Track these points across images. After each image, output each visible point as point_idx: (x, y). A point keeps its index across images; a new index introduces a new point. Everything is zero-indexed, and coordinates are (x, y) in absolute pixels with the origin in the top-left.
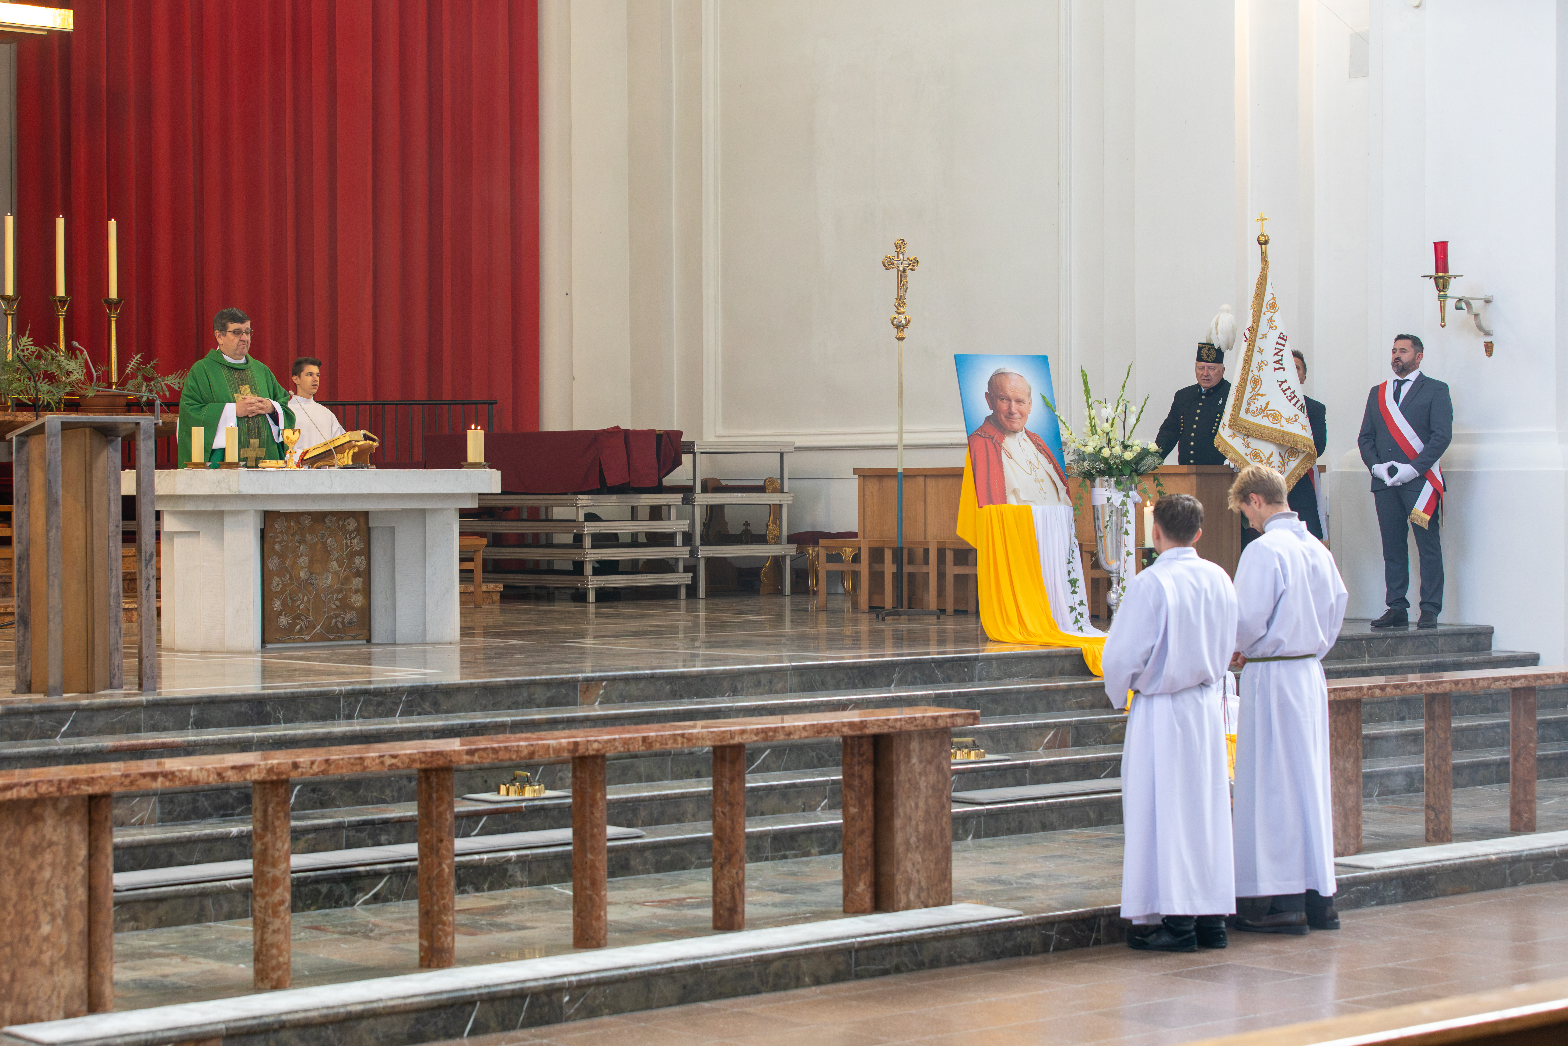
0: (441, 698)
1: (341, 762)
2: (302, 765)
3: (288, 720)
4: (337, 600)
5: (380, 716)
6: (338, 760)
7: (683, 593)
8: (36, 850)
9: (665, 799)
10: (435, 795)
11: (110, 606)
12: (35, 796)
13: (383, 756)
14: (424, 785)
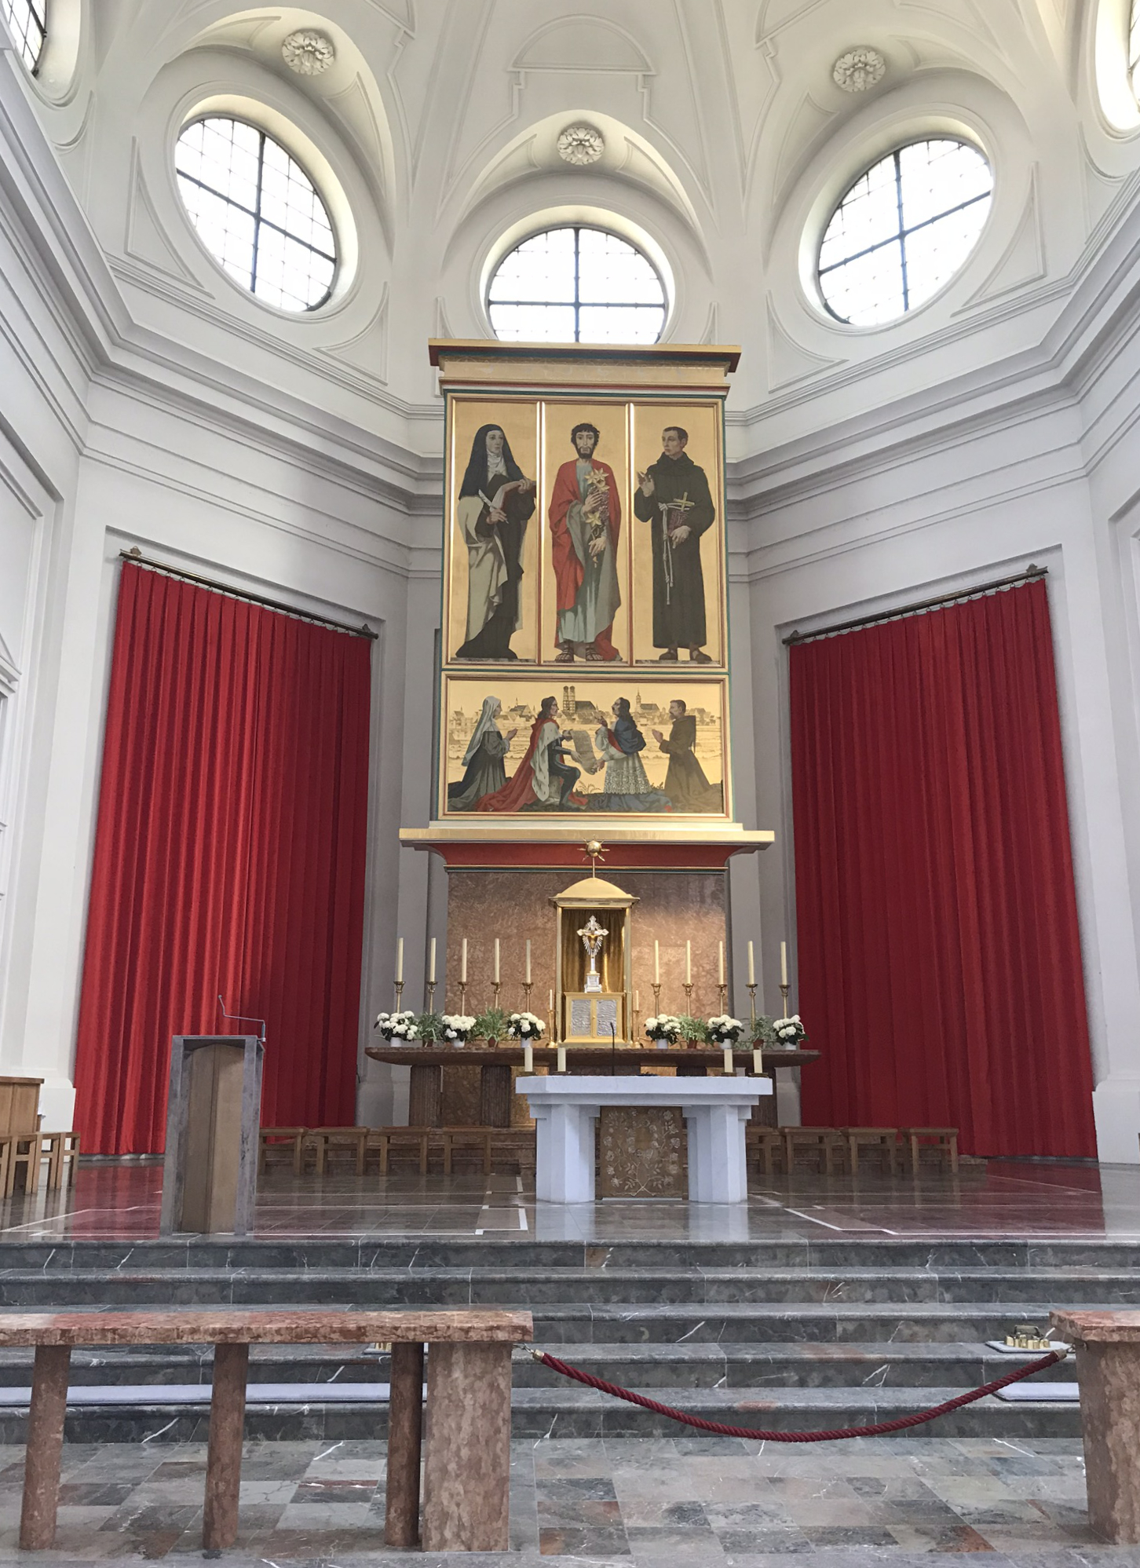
0: (452, 1256)
4: (658, 1168)
5: (395, 1266)
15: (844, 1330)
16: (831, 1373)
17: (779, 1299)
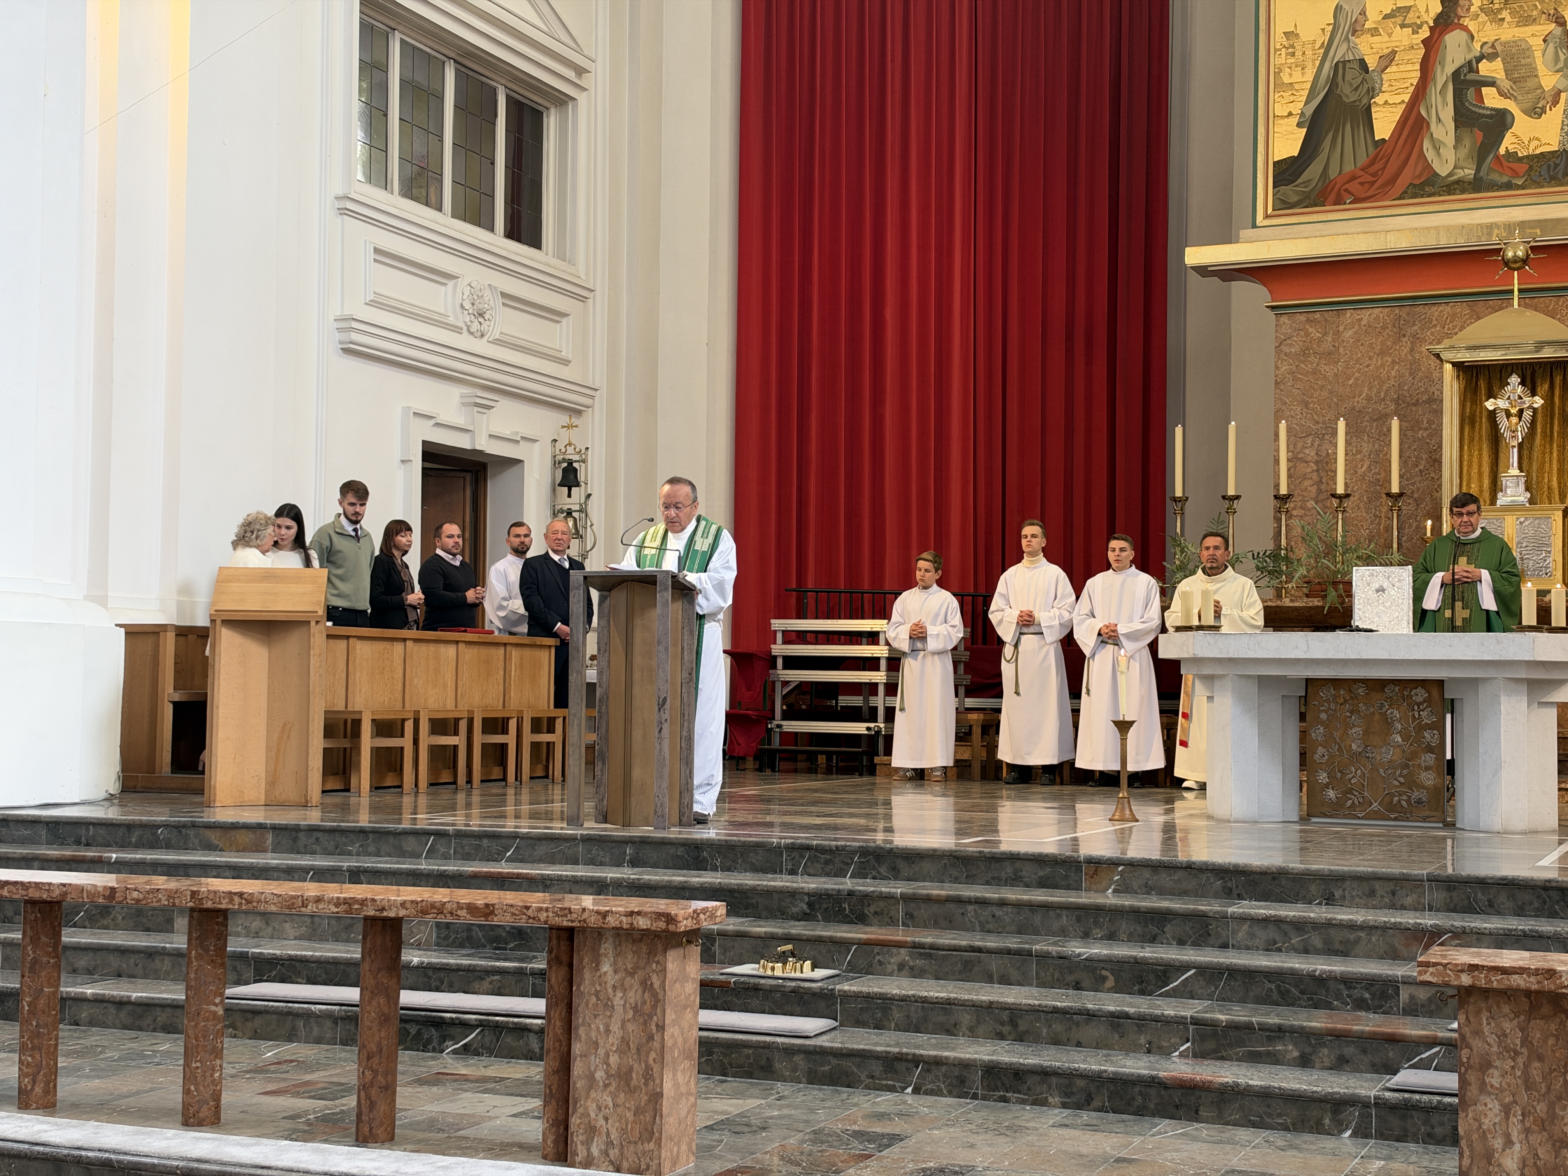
4: (1400, 776)
15: (1412, 997)
16: (1349, 1051)
17: (1344, 952)
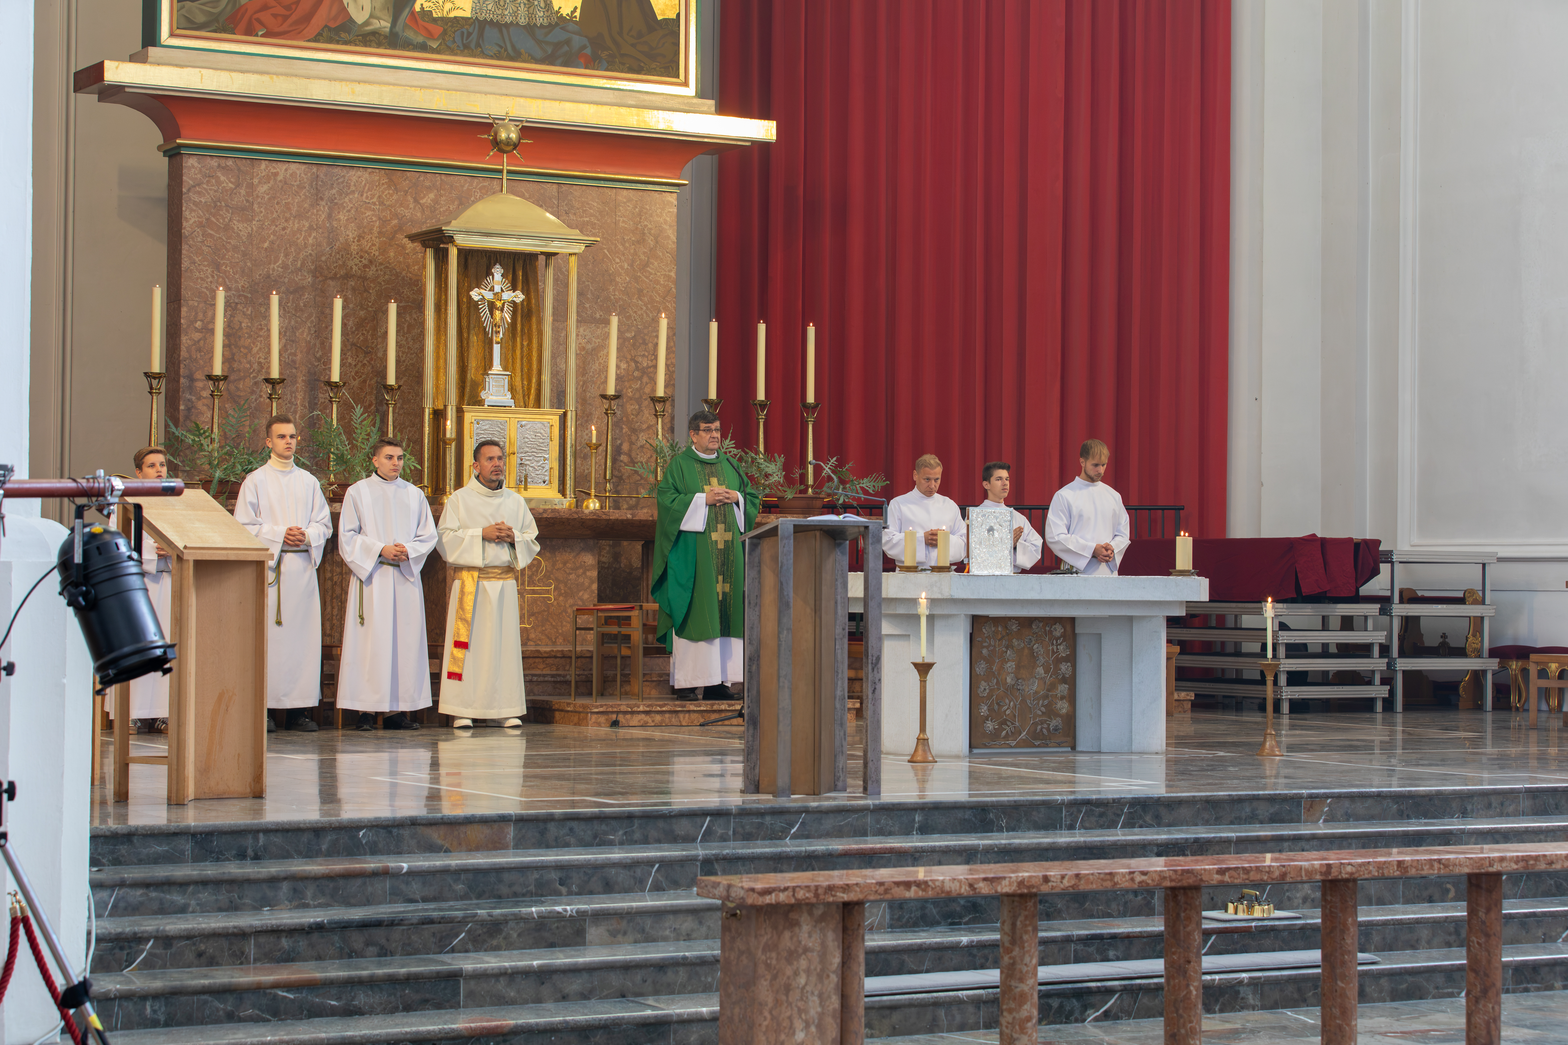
0: (1163, 811)
1: (1091, 877)
2: (1052, 879)
3: (1011, 829)
4: (1043, 706)
5: (1102, 827)
6: (1088, 874)
7: (1379, 706)
8: (792, 956)
9: (1399, 924)
10: (1183, 915)
11: (835, 708)
12: (793, 901)
13: (1133, 873)
14: (1172, 904)
